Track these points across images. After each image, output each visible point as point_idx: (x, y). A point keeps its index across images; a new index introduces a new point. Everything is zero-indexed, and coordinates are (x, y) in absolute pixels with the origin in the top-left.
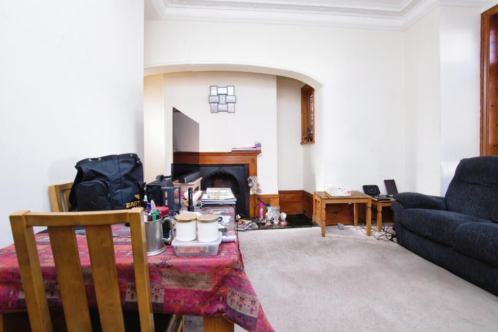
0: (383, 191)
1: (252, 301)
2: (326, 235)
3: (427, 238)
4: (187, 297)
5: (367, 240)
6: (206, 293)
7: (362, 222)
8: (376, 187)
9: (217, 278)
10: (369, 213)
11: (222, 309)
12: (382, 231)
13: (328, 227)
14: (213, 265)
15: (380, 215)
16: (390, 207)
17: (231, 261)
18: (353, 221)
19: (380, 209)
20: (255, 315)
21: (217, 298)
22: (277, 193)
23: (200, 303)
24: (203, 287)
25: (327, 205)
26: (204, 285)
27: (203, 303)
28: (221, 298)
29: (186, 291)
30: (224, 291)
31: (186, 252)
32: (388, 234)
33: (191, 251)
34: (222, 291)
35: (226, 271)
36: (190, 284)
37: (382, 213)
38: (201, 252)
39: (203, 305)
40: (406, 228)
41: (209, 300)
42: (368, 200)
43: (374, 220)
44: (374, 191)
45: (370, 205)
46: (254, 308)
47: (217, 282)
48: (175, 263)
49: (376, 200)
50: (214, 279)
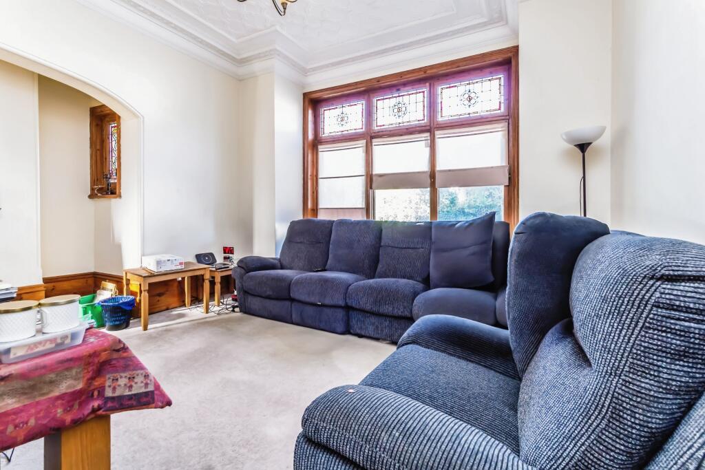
0: (219, 259)
1: (145, 376)
2: (149, 327)
3: (268, 298)
4: (41, 410)
5: (206, 318)
6: (74, 393)
7: (196, 300)
8: (212, 254)
9: (91, 368)
10: (207, 285)
11: (99, 405)
12: (221, 304)
13: (151, 316)
14: (85, 354)
15: (218, 287)
16: (231, 275)
17: (111, 342)
18: (184, 301)
19: (218, 280)
20: (151, 388)
21: (90, 395)
22: (41, 282)
23: (64, 410)
24: (69, 387)
25: (150, 285)
26: (70, 384)
27: (68, 408)
28: (96, 393)
29: (38, 403)
30: (101, 382)
31: (30, 352)
32: (228, 307)
33: (41, 348)
34: (97, 383)
35: (104, 356)
36: (45, 391)
37: (221, 283)
38: (57, 345)
39: (69, 411)
40: (248, 293)
41: (78, 401)
42: (205, 270)
43: (212, 294)
44: (209, 260)
45: (207, 276)
46: (149, 382)
47: (91, 373)
48: (15, 370)
49: (214, 269)
50: (86, 371)
